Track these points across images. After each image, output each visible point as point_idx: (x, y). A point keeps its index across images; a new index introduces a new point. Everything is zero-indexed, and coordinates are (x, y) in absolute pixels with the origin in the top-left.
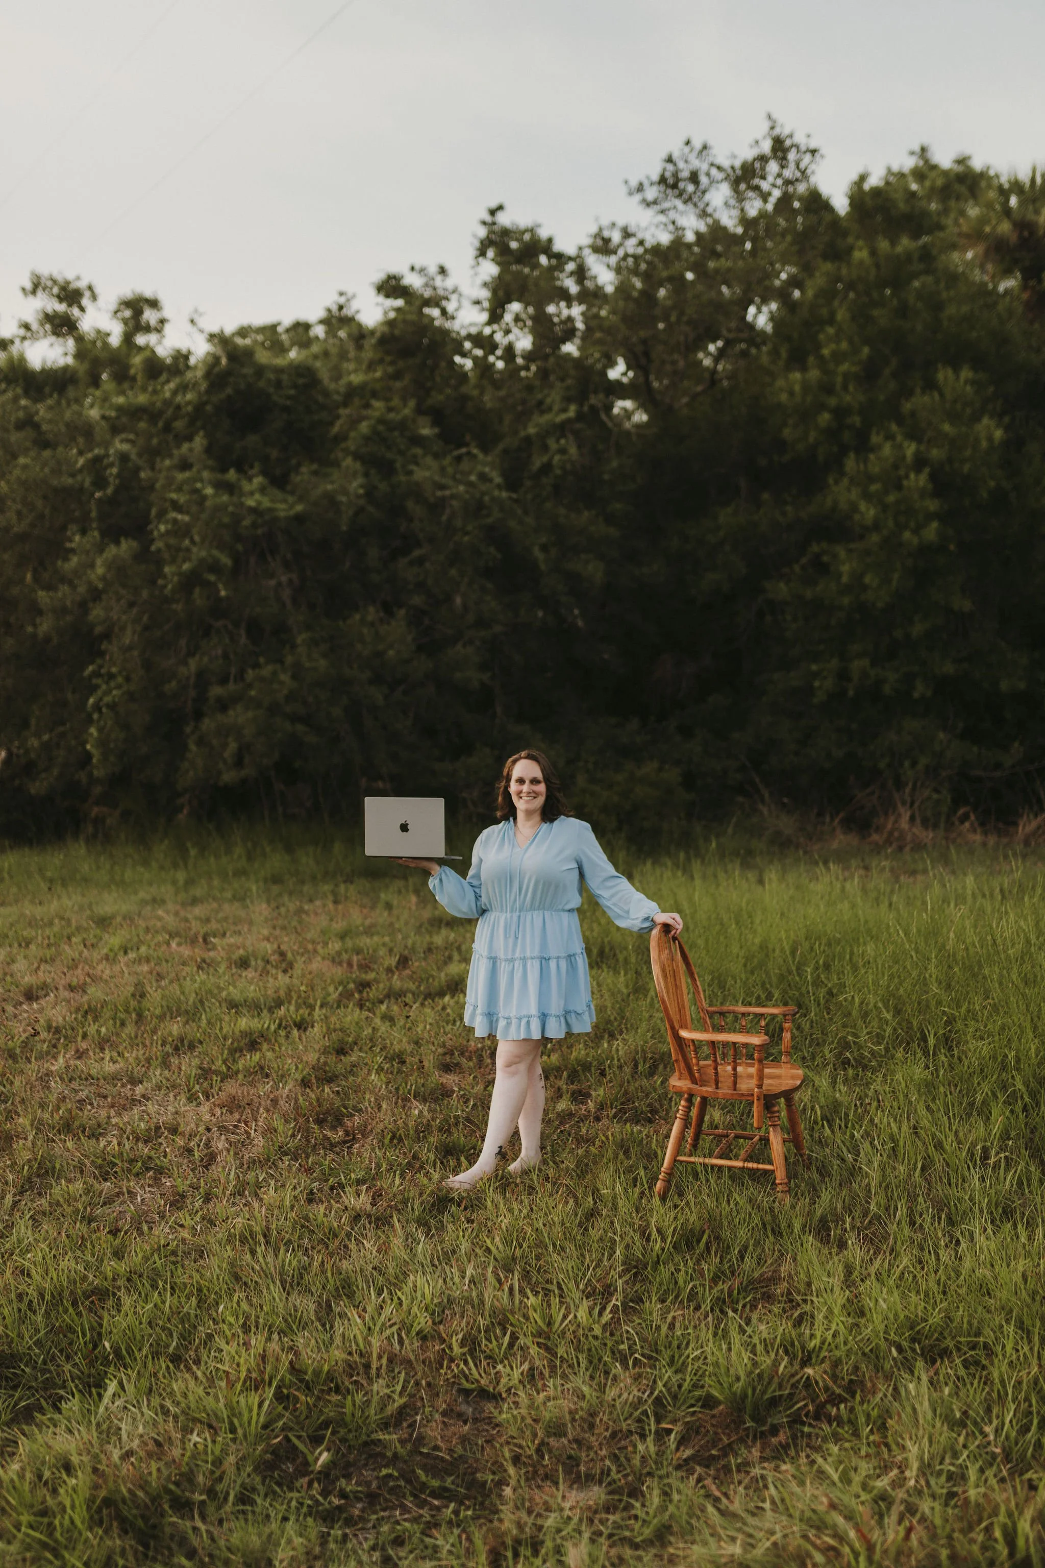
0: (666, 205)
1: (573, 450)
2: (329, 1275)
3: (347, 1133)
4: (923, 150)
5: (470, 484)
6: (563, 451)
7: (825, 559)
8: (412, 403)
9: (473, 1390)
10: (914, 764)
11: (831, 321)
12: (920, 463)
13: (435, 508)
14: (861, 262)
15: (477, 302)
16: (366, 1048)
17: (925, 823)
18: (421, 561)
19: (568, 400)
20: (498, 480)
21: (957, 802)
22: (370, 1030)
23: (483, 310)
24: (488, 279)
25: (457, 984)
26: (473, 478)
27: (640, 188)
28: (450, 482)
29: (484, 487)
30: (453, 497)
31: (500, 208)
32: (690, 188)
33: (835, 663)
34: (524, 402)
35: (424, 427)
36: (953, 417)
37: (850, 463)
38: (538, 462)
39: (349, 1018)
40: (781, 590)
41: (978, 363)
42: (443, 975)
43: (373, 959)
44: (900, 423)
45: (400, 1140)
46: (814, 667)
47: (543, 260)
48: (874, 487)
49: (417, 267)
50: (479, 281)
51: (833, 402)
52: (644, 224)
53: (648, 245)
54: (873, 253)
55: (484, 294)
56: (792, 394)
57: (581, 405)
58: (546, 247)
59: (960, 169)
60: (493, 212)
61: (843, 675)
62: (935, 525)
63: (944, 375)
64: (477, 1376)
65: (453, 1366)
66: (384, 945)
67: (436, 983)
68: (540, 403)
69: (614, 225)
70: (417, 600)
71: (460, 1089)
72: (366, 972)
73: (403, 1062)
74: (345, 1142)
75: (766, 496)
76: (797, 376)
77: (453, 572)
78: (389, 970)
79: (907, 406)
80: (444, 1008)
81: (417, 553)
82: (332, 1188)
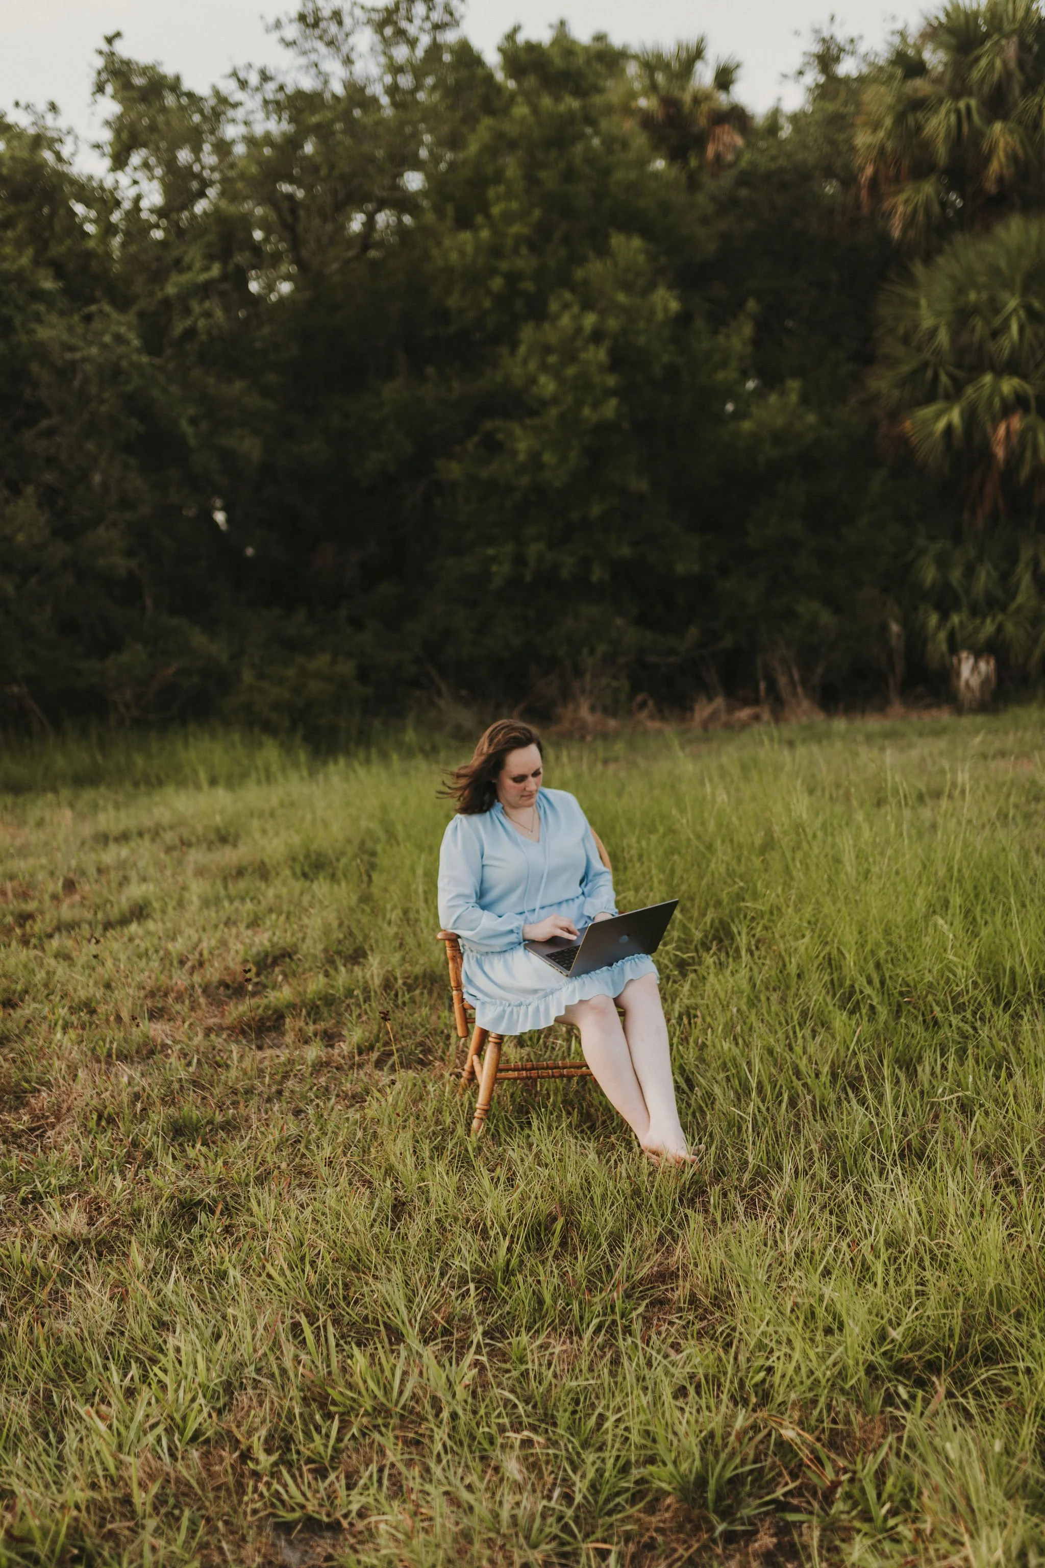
0: (307, 46)
1: (219, 314)
2: (43, 1349)
3: (35, 1117)
4: (562, 23)
5: (104, 346)
6: (208, 314)
7: (500, 436)
8: (30, 252)
9: (296, 1522)
10: (592, 652)
11: (498, 177)
12: (597, 336)
13: (66, 372)
14: (523, 119)
15: (97, 146)
16: (40, 997)
17: (606, 711)
18: (50, 433)
19: (210, 257)
20: (136, 342)
21: (635, 688)
22: (43, 974)
23: (104, 155)
24: (110, 118)
25: (141, 909)
26: (107, 339)
27: (278, 25)
28: (81, 344)
29: (121, 350)
30: (85, 360)
31: (118, 35)
32: (333, 28)
33: (509, 548)
34: (159, 259)
35: (46, 279)
36: (627, 287)
37: (527, 333)
38: (179, 327)
39: (13, 961)
40: (453, 470)
41: (646, 233)
42: (124, 899)
43: (31, 885)
44: (573, 291)
45: (111, 1120)
46: (491, 551)
47: (170, 100)
48: (552, 359)
49: (23, 103)
50: (98, 120)
51: (504, 266)
52: (284, 66)
53: (290, 90)
54: (535, 110)
55: (106, 136)
56: (462, 253)
57: (225, 263)
58: (175, 85)
59: (599, 46)
60: (110, 40)
61: (520, 560)
62: (613, 402)
63: (617, 240)
64: (301, 1499)
65: (261, 1487)
66: (42, 867)
67: (116, 909)
68: (178, 262)
69: (250, 65)
70: (49, 477)
71: (175, 1041)
72: (26, 901)
73: (93, 1012)
74: (32, 1130)
75: (430, 370)
76: (466, 236)
77: (90, 446)
78: (55, 897)
79: (579, 274)
80: (131, 939)
81: (45, 423)
82: (24, 1201)
